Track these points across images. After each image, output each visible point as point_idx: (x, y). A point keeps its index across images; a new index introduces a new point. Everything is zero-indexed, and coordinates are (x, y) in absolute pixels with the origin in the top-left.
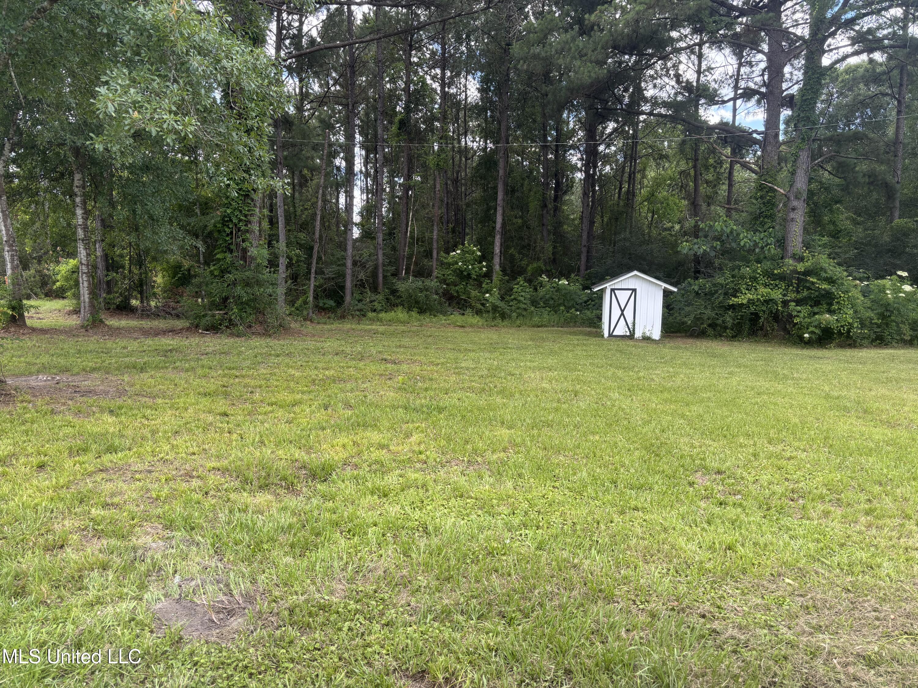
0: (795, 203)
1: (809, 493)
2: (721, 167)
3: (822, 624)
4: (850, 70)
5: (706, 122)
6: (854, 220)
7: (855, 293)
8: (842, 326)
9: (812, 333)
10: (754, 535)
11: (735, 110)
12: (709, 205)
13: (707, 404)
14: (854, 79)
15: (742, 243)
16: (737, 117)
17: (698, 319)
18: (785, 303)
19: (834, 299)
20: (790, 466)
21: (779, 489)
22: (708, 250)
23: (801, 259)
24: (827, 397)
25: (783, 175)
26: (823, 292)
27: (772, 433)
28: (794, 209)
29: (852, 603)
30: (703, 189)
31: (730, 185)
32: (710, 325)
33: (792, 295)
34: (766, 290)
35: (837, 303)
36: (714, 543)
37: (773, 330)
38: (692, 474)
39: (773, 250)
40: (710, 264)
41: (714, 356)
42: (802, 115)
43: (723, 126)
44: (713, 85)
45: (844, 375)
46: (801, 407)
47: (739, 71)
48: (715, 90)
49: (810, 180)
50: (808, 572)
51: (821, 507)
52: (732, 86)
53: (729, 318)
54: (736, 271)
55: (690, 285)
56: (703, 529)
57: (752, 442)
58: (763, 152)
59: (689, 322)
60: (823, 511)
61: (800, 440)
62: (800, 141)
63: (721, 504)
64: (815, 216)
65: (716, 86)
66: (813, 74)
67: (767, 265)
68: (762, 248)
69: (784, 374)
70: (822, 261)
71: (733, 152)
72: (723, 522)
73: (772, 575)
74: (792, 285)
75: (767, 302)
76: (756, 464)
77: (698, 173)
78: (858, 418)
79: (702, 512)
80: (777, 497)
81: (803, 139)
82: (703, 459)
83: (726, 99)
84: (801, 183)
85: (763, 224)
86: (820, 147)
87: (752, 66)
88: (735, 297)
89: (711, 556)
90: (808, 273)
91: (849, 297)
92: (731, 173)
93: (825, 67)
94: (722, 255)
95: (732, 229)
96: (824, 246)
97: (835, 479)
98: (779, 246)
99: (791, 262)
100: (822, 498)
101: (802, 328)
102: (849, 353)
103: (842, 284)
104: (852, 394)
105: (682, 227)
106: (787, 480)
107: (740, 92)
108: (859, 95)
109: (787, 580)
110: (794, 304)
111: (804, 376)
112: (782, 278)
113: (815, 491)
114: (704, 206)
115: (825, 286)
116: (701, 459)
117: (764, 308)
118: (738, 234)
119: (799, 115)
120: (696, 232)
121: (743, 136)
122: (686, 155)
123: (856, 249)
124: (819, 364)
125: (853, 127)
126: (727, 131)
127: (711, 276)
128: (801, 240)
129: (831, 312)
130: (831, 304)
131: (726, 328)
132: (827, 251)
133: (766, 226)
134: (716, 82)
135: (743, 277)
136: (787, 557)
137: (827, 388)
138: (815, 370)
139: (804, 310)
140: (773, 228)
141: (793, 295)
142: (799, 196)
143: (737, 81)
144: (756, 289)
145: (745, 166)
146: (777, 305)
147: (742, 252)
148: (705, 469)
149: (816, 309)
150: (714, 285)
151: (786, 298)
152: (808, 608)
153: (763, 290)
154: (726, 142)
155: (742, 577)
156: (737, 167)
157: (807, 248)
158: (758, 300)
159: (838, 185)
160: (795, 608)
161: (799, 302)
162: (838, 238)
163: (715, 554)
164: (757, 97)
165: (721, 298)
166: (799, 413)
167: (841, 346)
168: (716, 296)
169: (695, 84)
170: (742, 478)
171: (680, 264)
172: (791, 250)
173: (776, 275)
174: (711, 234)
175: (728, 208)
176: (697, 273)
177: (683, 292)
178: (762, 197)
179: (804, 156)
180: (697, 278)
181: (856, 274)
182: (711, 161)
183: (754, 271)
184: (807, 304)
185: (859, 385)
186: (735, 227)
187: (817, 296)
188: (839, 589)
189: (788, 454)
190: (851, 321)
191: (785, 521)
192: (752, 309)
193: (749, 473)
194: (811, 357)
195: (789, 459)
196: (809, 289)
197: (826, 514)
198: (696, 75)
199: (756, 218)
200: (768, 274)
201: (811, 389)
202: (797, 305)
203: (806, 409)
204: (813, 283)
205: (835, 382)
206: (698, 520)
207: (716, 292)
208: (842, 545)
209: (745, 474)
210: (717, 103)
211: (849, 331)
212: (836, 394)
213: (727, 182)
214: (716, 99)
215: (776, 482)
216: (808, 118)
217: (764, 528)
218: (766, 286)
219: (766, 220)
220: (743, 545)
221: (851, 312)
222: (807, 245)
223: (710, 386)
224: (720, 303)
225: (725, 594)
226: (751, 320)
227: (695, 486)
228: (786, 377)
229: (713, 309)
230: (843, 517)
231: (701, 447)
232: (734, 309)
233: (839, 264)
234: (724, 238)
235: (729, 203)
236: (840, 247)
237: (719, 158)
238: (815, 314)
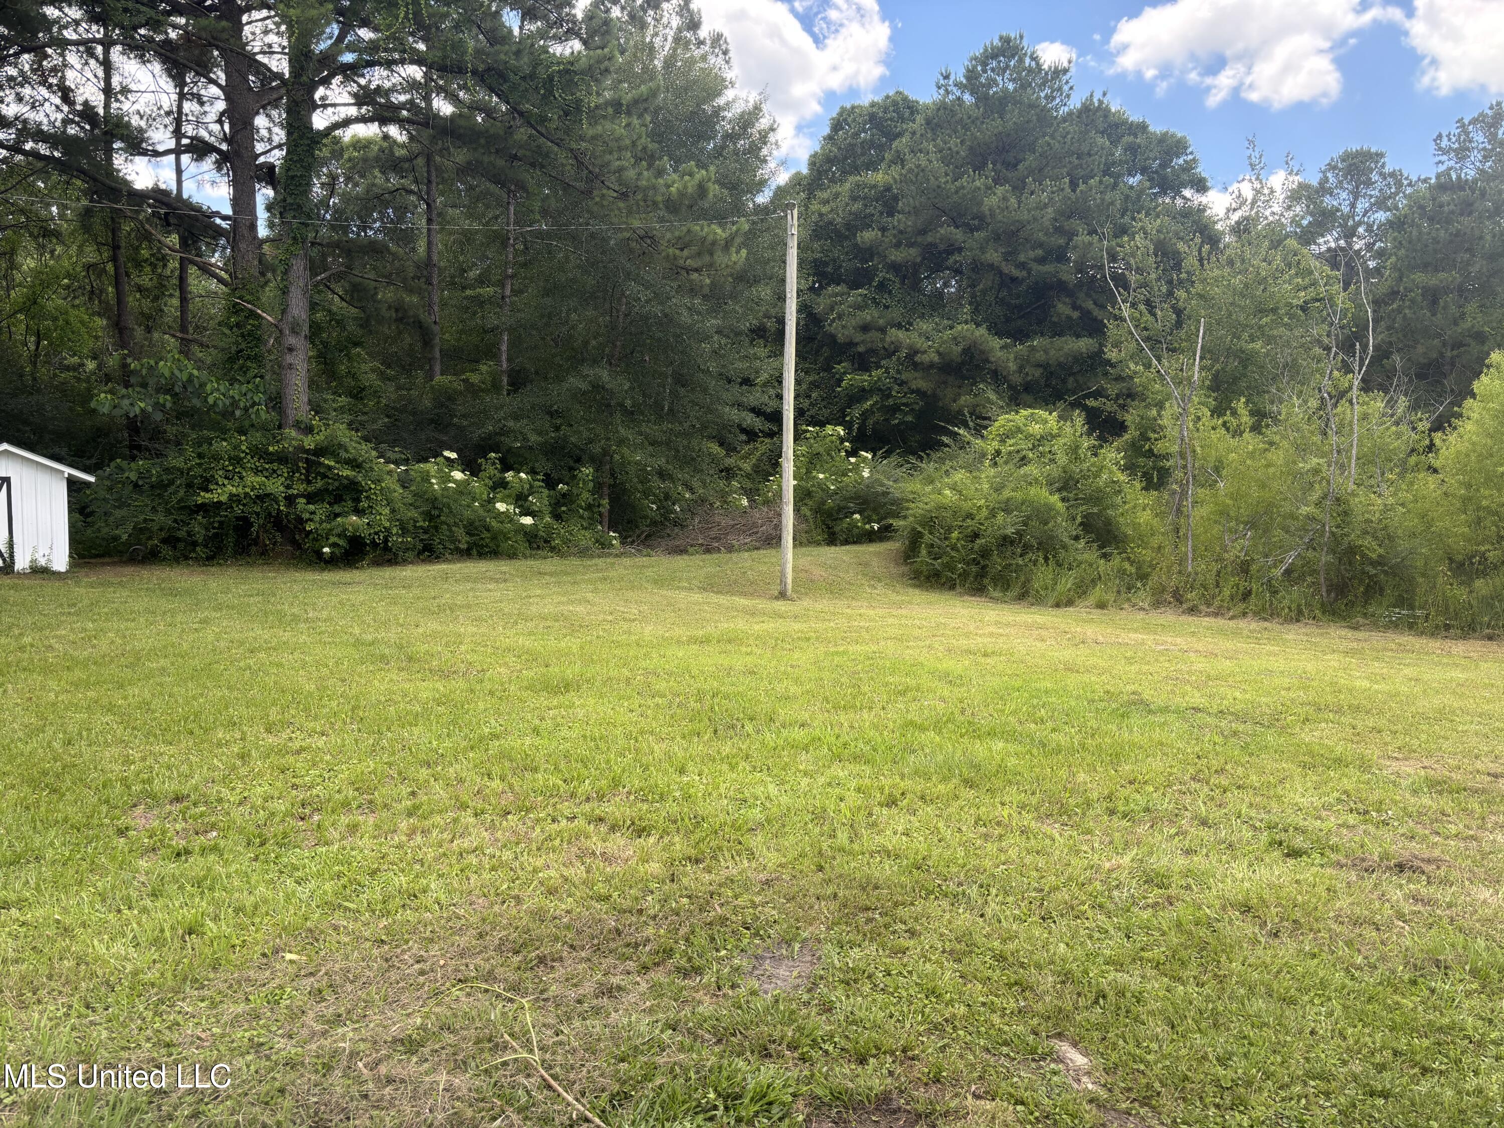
0: (292, 340)
1: (329, 801)
2: (165, 266)
3: (342, 1010)
4: (359, 144)
5: (127, 183)
6: (382, 373)
7: (390, 483)
8: (376, 533)
9: (333, 545)
10: (237, 895)
11: (179, 171)
12: (149, 330)
13: (158, 680)
14: (365, 160)
15: (211, 400)
16: (185, 185)
17: (140, 531)
18: (290, 500)
19: (361, 492)
20: (300, 764)
21: (280, 806)
22: (150, 409)
23: (309, 430)
24: (358, 643)
25: (269, 293)
26: (346, 482)
27: (274, 714)
28: (291, 350)
29: (387, 960)
30: (133, 300)
31: (184, 300)
32: (164, 541)
33: (299, 488)
34: (258, 479)
35: (367, 498)
36: (162, 931)
37: (275, 544)
38: (124, 812)
39: (264, 414)
40: (157, 434)
41: (174, 593)
42: (289, 200)
43: (158, 195)
44: (135, 121)
45: (381, 607)
46: (318, 664)
47: (180, 107)
48: (141, 130)
49: (313, 307)
50: (322, 932)
51: (344, 820)
52: (171, 128)
53: (198, 527)
54: (205, 446)
55: (120, 468)
56: (144, 910)
57: (238, 735)
58: (233, 250)
59: (125, 537)
60: (348, 826)
61: (316, 718)
62: (290, 241)
63: (178, 855)
64: (326, 364)
65: (143, 124)
66: (301, 138)
67: (257, 437)
68: (246, 409)
69: (293, 615)
70: (339, 433)
71: (184, 242)
72: (181, 888)
73: (264, 955)
74: (298, 470)
75: (261, 498)
76: (243, 771)
77: (122, 271)
78: (401, 669)
79: (143, 879)
80: (277, 819)
81: (294, 238)
82: (149, 781)
83: (161, 148)
84: (298, 309)
85: (244, 370)
86: (324, 256)
87: (202, 104)
88: (207, 490)
89: (156, 957)
90: (320, 451)
91: (382, 489)
92: (182, 279)
93: (318, 132)
94: (178, 418)
95: (191, 375)
96: (341, 410)
97: (366, 771)
98: (274, 408)
99: (294, 433)
100: (346, 805)
101: (319, 538)
102: (388, 572)
103: (372, 469)
104: (392, 635)
105: (100, 367)
106: (295, 786)
107: (185, 141)
108: (374, 185)
109: (289, 956)
110: (303, 501)
111: (325, 614)
112: (282, 458)
113: (337, 796)
114: (139, 332)
115: (346, 472)
116: (143, 782)
117: (257, 509)
118: (203, 385)
119: (285, 200)
120: (125, 377)
121: (196, 219)
122: (96, 236)
123: (388, 416)
124: (346, 593)
125: (370, 233)
126: (167, 205)
127: (159, 455)
128: (306, 400)
129: (359, 512)
130: (357, 500)
131: (195, 544)
132: (347, 418)
133: (251, 374)
134: (141, 117)
135: (216, 458)
136: (289, 917)
137: (357, 631)
138: (340, 603)
139: (320, 510)
140: (262, 377)
141: (302, 487)
142: (297, 329)
143: (178, 122)
144: (241, 478)
145: (206, 270)
146: (277, 503)
147: (213, 415)
148: (152, 799)
149: (337, 509)
150: (167, 470)
151: (290, 492)
152: (320, 991)
153: (252, 479)
154: (168, 224)
155: (212, 975)
156: (192, 270)
157: (317, 413)
158: (247, 495)
159: (355, 319)
160: (300, 999)
161: (311, 498)
162: (362, 399)
163: (166, 949)
164: (214, 156)
165: (182, 493)
166: (315, 674)
167: (378, 563)
168: (171, 489)
169: (101, 112)
170: (220, 800)
171: (101, 432)
172: (292, 415)
173: (271, 453)
174: (152, 382)
175: (182, 339)
176: (135, 450)
177: (108, 483)
178: (238, 325)
179: (299, 266)
180: (133, 458)
181: (389, 454)
182: (145, 253)
183: (236, 447)
184: (323, 501)
185: (401, 621)
186: (195, 372)
187: (338, 488)
188: (368, 944)
189: (297, 745)
190: (387, 524)
191: (291, 857)
192: (238, 510)
193: (233, 789)
194: (334, 584)
195: (298, 752)
196: (324, 476)
197: (353, 828)
198: (102, 97)
199: (232, 360)
200: (259, 452)
201: (332, 635)
202: (308, 503)
203: (327, 666)
204: (330, 468)
205: (369, 619)
206: (134, 895)
207: (171, 482)
208: (373, 873)
209: (225, 793)
210: (144, 153)
211: (386, 540)
212: (370, 638)
213: (177, 294)
214: (144, 145)
215: (276, 794)
216: (300, 207)
217: (254, 878)
218: (257, 471)
219: (249, 364)
220: (216, 919)
221: (387, 511)
222: (317, 409)
223: (165, 647)
224: (179, 502)
225: (180, 1019)
226: (236, 528)
227: (132, 833)
228: (296, 618)
229: (168, 512)
230: (377, 827)
231: (144, 759)
232: (206, 511)
233: (366, 439)
234: (177, 389)
235: (183, 328)
236: (366, 413)
237: (159, 249)
238: (337, 515)
